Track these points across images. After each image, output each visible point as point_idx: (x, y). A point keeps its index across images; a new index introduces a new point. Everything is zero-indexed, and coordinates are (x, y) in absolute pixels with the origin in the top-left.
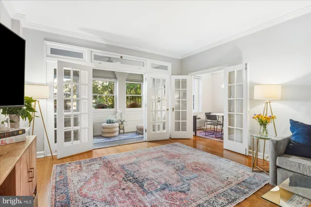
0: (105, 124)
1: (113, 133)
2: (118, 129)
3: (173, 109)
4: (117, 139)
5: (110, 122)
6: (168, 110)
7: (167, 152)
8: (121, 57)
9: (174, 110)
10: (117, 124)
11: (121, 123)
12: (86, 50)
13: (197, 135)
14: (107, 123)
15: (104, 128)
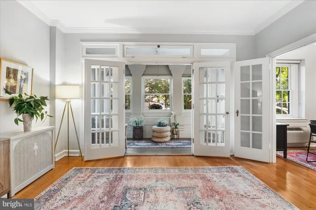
0: (155, 127)
1: (162, 138)
2: (169, 134)
3: (237, 112)
4: (165, 146)
5: (160, 125)
6: (227, 113)
7: (209, 180)
8: (159, 46)
9: (239, 114)
10: (168, 128)
11: (174, 127)
12: (118, 45)
13: (288, 157)
14: (158, 126)
15: (154, 131)
